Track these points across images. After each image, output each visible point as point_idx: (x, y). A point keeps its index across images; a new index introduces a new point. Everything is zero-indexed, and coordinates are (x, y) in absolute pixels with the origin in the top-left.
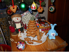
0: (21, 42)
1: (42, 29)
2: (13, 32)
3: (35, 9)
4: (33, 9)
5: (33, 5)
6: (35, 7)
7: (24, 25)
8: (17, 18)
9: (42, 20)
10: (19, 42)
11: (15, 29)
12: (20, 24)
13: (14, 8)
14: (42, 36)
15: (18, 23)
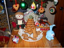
0: (16, 36)
1: (41, 29)
2: (14, 27)
3: (34, 9)
4: (33, 9)
5: (33, 5)
6: (34, 6)
7: (25, 22)
8: (19, 15)
9: (44, 20)
10: (14, 36)
11: (17, 25)
12: (21, 21)
13: (16, 6)
14: (39, 35)
15: (20, 20)
